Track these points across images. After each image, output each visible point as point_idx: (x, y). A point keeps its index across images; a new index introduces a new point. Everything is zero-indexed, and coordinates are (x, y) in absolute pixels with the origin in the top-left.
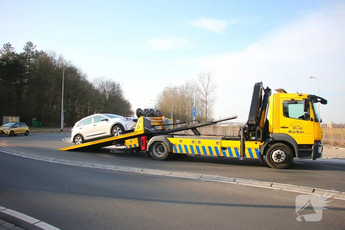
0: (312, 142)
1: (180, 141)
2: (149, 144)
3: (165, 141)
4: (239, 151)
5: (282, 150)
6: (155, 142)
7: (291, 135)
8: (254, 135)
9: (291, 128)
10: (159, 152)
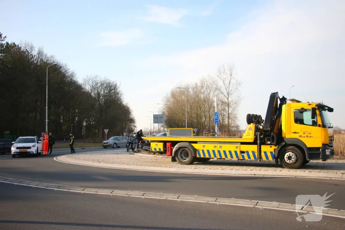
0: (320, 145)
1: (204, 146)
2: (174, 150)
3: (189, 147)
4: (256, 154)
5: (293, 152)
6: (180, 148)
7: (301, 139)
8: (269, 140)
9: (301, 133)
10: (184, 157)
